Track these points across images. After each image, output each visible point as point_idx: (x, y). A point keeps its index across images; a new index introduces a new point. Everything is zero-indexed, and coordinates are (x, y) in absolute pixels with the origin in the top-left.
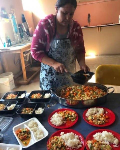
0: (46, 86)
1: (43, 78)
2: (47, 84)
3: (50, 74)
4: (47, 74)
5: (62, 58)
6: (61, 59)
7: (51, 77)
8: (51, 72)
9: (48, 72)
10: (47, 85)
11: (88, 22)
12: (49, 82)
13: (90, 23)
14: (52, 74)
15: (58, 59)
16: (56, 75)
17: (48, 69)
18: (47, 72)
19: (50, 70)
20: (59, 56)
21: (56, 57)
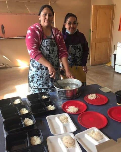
0: (36, 82)
1: (33, 74)
2: (38, 79)
3: (41, 70)
4: (38, 70)
5: (50, 54)
6: (50, 56)
7: (41, 72)
8: (41, 67)
9: (39, 68)
10: (38, 81)
11: (3, 33)
12: (40, 77)
13: (5, 34)
14: (42, 70)
15: (47, 55)
16: (45, 70)
17: (38, 65)
18: (37, 68)
19: (40, 66)
20: (48, 52)
21: (46, 54)
